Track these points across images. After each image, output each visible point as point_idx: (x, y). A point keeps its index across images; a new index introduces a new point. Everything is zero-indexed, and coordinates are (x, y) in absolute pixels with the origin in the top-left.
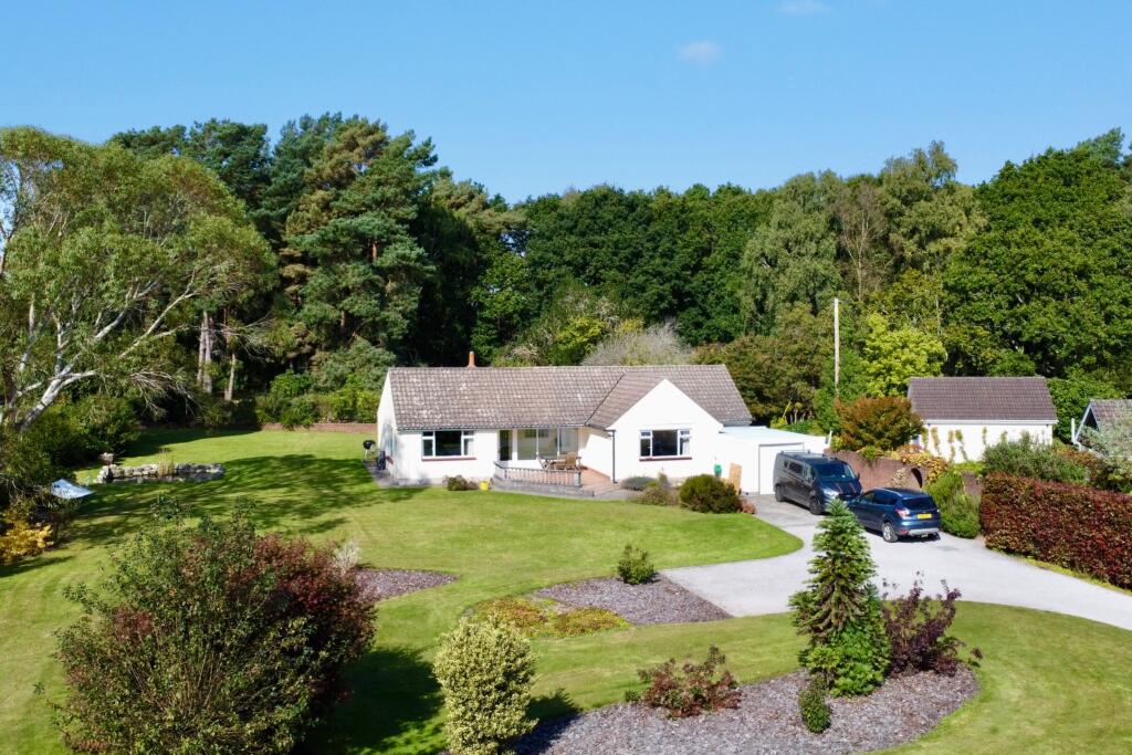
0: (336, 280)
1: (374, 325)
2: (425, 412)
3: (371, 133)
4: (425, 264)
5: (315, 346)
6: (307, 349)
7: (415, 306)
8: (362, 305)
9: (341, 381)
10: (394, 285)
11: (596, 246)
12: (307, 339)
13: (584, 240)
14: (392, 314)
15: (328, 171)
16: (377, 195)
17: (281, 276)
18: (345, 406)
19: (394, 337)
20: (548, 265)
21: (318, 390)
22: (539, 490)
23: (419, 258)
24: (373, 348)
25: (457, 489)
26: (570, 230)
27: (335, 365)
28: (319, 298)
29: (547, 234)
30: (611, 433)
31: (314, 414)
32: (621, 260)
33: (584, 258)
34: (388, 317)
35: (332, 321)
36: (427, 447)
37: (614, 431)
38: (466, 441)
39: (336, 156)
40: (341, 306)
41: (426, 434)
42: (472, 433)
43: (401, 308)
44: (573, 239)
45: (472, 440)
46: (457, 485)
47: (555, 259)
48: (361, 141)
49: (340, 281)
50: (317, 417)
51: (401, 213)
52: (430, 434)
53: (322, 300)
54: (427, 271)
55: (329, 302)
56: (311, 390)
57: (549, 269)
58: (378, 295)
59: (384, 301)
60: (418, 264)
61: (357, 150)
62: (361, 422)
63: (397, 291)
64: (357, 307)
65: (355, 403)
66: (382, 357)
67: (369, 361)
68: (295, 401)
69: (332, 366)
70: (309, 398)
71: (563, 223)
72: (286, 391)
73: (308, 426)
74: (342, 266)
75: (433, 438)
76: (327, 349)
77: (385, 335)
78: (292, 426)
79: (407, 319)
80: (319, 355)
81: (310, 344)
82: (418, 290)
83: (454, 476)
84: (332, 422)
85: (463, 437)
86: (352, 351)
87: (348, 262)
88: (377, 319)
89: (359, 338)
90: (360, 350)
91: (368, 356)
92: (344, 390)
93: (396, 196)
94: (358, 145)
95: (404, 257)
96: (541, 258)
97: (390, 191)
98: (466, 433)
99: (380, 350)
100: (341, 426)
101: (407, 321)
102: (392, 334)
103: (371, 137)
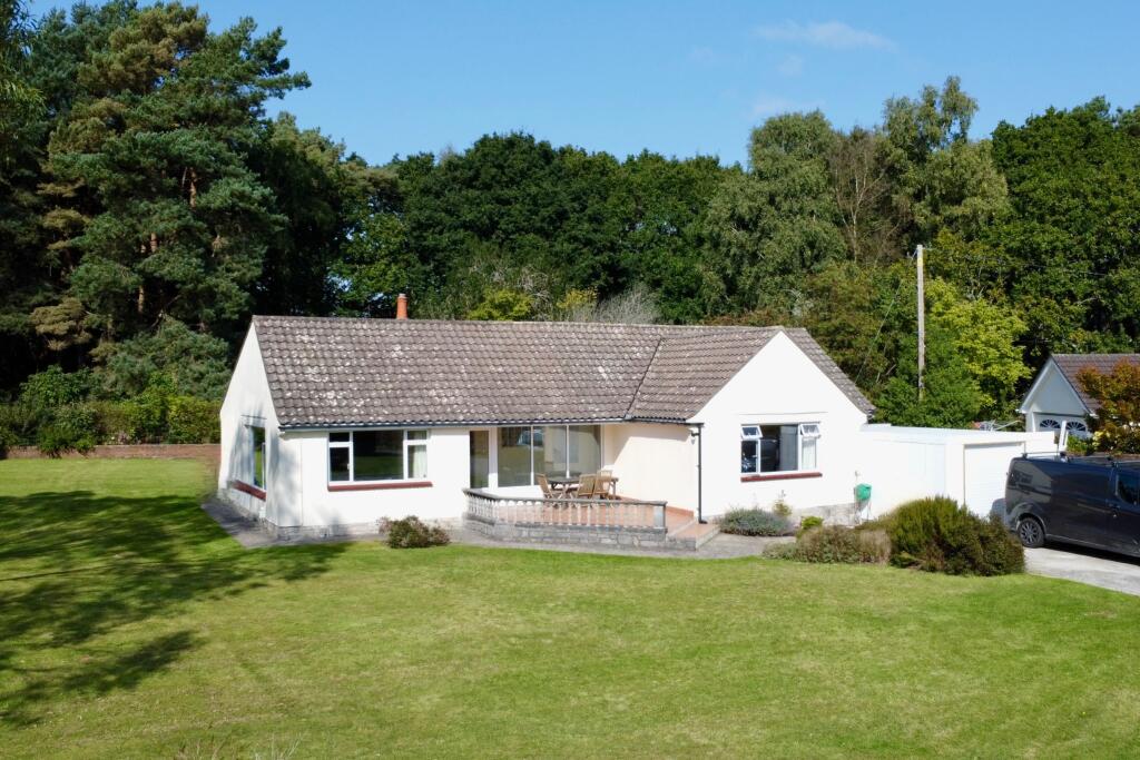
0: (132, 226)
1: (194, 297)
2: (331, 395)
3: (185, 19)
4: (271, 210)
5: (97, 333)
6: (83, 337)
7: (258, 272)
8: (177, 265)
9: (139, 381)
10: (225, 241)
11: (507, 202)
12: (84, 323)
13: (488, 195)
14: (223, 283)
15: (117, 66)
16: (200, 105)
17: (40, 228)
18: (148, 418)
19: (227, 316)
20: (438, 229)
21: (103, 397)
22: (578, 542)
23: (264, 201)
24: (192, 333)
25: (413, 545)
26: (469, 184)
27: (132, 358)
28: (104, 254)
29: (436, 188)
30: (696, 430)
31: (94, 433)
32: (543, 220)
33: (490, 219)
34: (217, 286)
35: (126, 288)
36: (338, 463)
37: (699, 425)
38: (412, 449)
39: (130, 47)
40: (141, 266)
41: (334, 437)
42: (423, 435)
43: (236, 274)
44: (472, 193)
45: (423, 448)
46: (408, 536)
47: (448, 220)
48: (169, 28)
49: (140, 227)
50: (101, 435)
51: (235, 134)
52: (343, 437)
53: (109, 257)
54: (276, 222)
55: (120, 259)
56: (91, 396)
57: (441, 233)
58: (201, 250)
59: (210, 262)
60: (264, 209)
61: (164, 42)
62: (174, 442)
63: (230, 250)
64: (167, 268)
65: (164, 413)
66: (206, 345)
67: (186, 351)
68: (63, 411)
69: (125, 360)
70: (87, 408)
71: (458, 174)
72: (47, 398)
73: (85, 450)
74: (143, 206)
75: (349, 445)
76: (117, 339)
77: (211, 312)
78: (57, 450)
79: (246, 290)
80: (103, 347)
81: (89, 330)
82: (262, 250)
83: (400, 518)
84: (127, 442)
85: (406, 443)
86: (159, 338)
87: (151, 199)
88: (200, 286)
89: (169, 319)
90: (171, 337)
91: (187, 343)
92: (146, 395)
93: (228, 108)
94: (165, 35)
95: (242, 196)
96: (429, 218)
97: (218, 100)
98: (412, 436)
99: (204, 336)
100: (143, 450)
101: (247, 294)
102: (222, 310)
103: (185, 25)
